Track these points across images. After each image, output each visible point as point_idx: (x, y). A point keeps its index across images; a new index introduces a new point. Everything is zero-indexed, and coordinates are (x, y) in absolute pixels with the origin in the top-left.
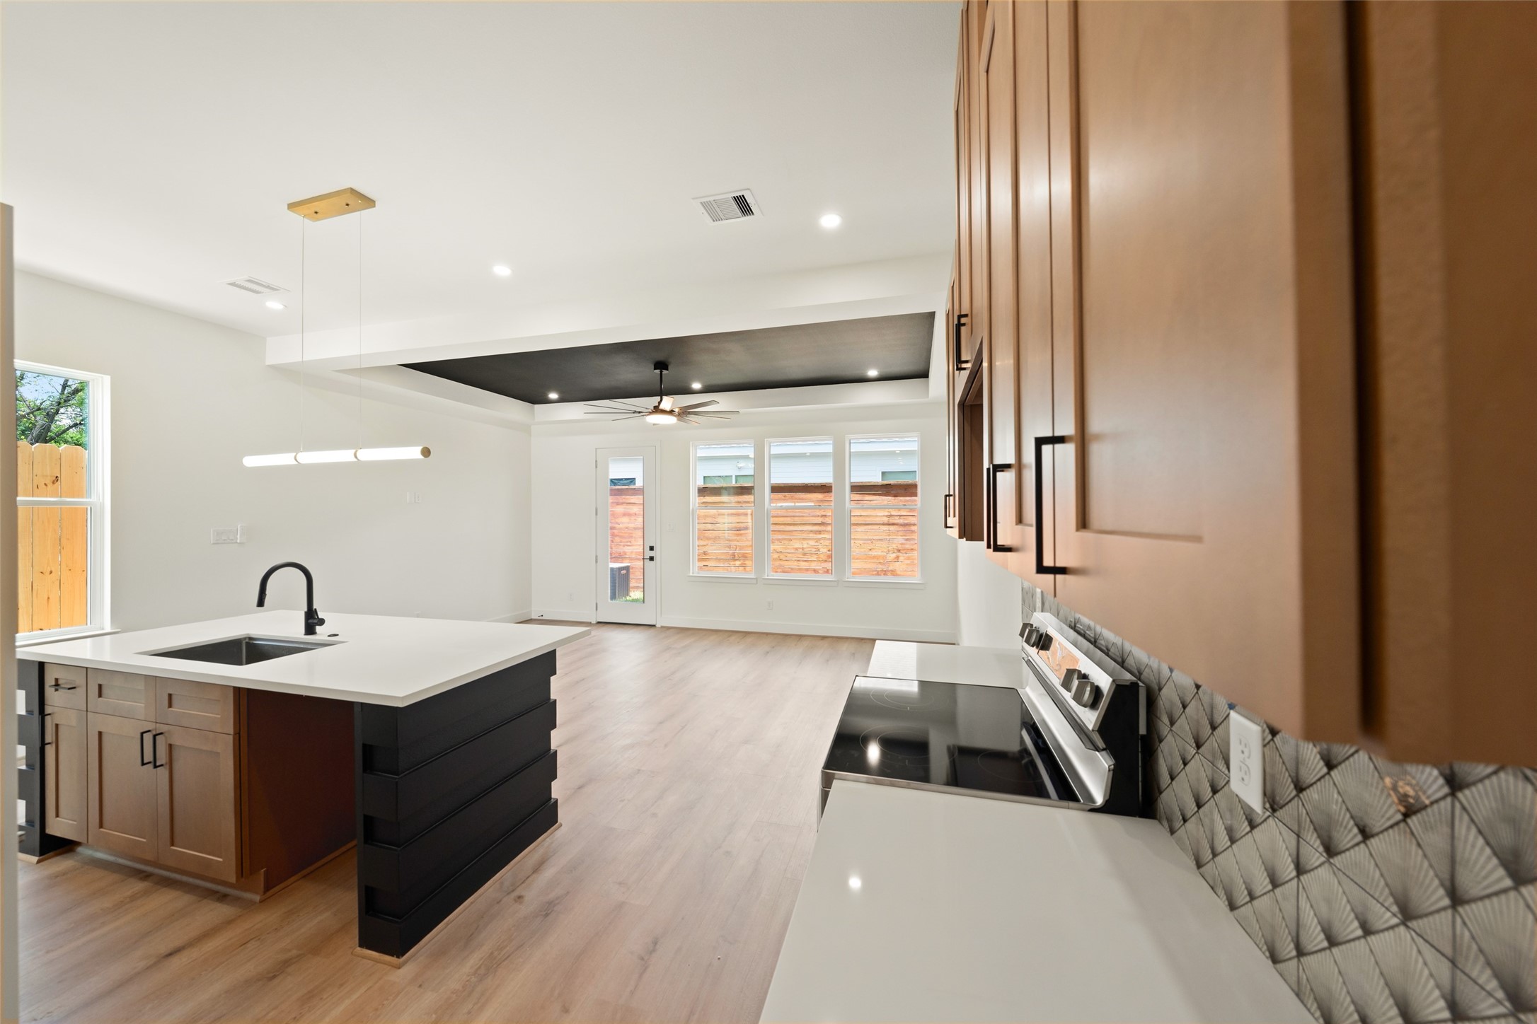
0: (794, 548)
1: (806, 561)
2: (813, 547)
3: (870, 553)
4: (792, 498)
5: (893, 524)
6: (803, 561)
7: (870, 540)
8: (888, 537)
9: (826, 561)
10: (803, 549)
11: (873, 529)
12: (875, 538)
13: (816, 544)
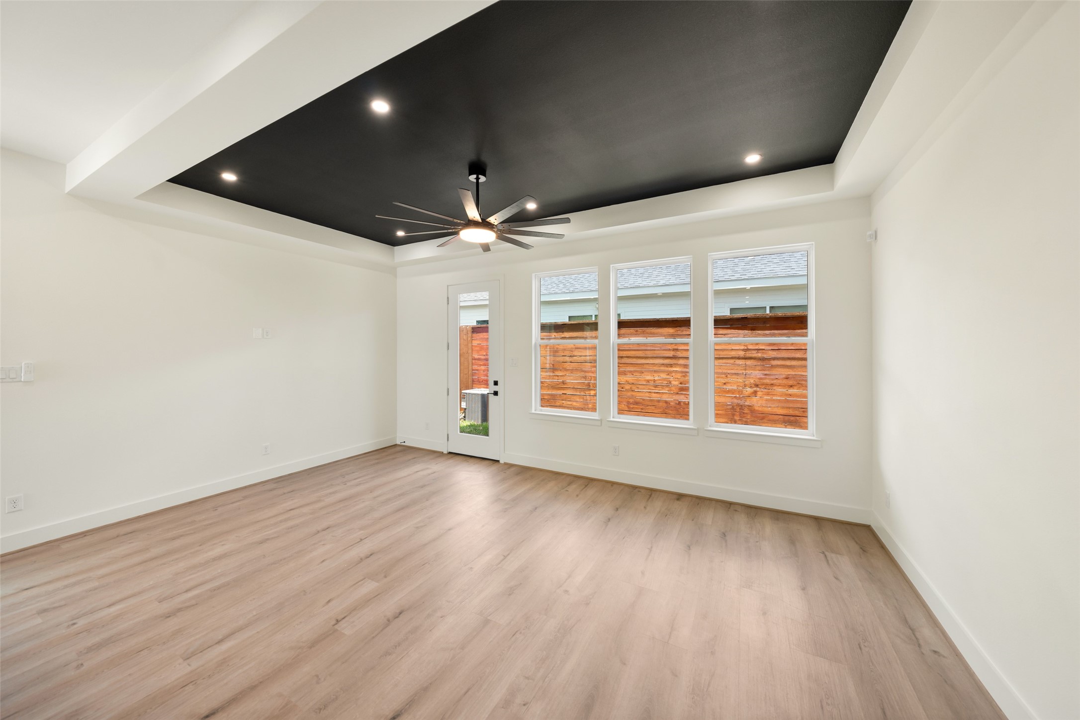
0: (645, 380)
1: (657, 393)
2: (664, 379)
3: (725, 387)
4: (643, 332)
5: (751, 358)
6: (655, 393)
7: (725, 374)
8: (744, 372)
9: (678, 393)
10: (654, 381)
11: (727, 363)
12: (729, 372)
13: (668, 377)
